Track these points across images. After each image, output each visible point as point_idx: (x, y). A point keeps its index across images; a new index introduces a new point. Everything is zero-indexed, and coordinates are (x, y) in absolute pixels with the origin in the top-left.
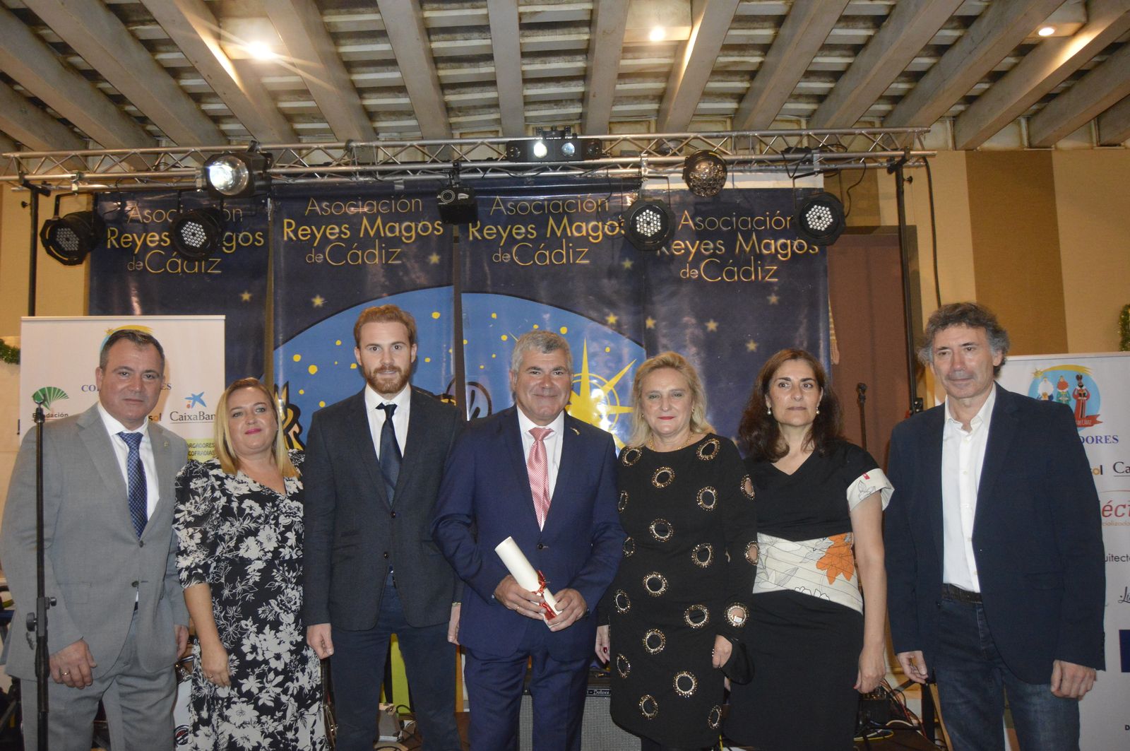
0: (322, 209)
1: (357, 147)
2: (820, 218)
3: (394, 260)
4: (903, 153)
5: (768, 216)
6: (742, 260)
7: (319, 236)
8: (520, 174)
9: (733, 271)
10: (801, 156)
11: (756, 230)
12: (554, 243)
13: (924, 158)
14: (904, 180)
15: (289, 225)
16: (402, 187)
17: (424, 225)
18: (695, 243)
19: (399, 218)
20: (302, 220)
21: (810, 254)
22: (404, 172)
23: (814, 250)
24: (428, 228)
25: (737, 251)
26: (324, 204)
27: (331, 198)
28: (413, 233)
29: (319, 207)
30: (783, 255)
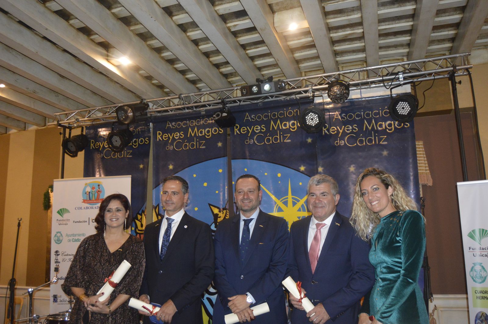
0: (172, 126)
1: (184, 97)
2: (404, 108)
3: (202, 146)
4: (452, 68)
5: (380, 110)
6: (368, 133)
7: (171, 138)
8: (255, 102)
9: (363, 140)
10: (393, 77)
11: (374, 118)
12: (273, 133)
13: (467, 69)
14: (456, 83)
15: (159, 134)
16: (204, 113)
17: (215, 129)
18: (342, 127)
19: (204, 126)
20: (165, 131)
21: (405, 128)
22: (204, 106)
23: (407, 125)
24: (217, 130)
25: (364, 129)
26: (173, 123)
27: (176, 121)
28: (210, 133)
29: (170, 125)
30: (389, 130)
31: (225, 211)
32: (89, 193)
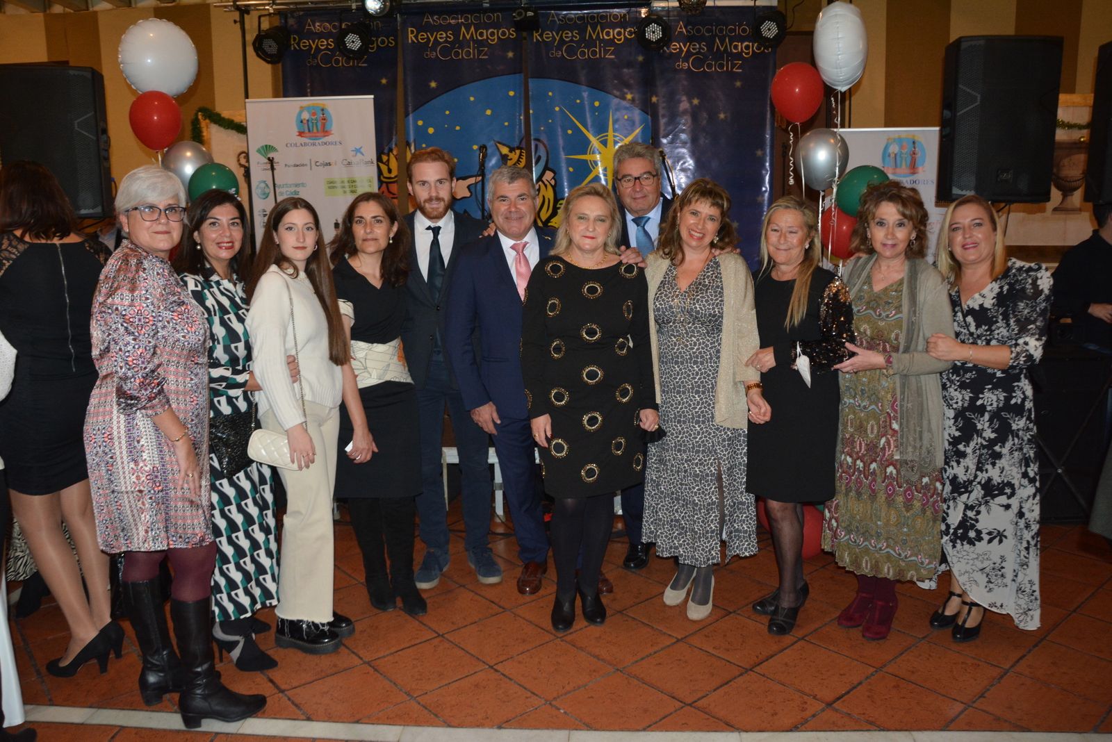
0: (434, 21)
2: (770, 30)
3: (483, 56)
5: (737, 26)
6: (719, 56)
7: (432, 39)
9: (712, 64)
11: (729, 36)
12: (591, 43)
15: (412, 32)
16: (488, 5)
17: (503, 32)
18: (686, 44)
19: (486, 26)
20: (421, 28)
21: (765, 52)
23: (768, 50)
24: (506, 33)
25: (715, 50)
26: (435, 17)
27: (440, 13)
28: (496, 36)
29: (432, 20)
30: (746, 54)
31: (518, 152)
32: (308, 121)
